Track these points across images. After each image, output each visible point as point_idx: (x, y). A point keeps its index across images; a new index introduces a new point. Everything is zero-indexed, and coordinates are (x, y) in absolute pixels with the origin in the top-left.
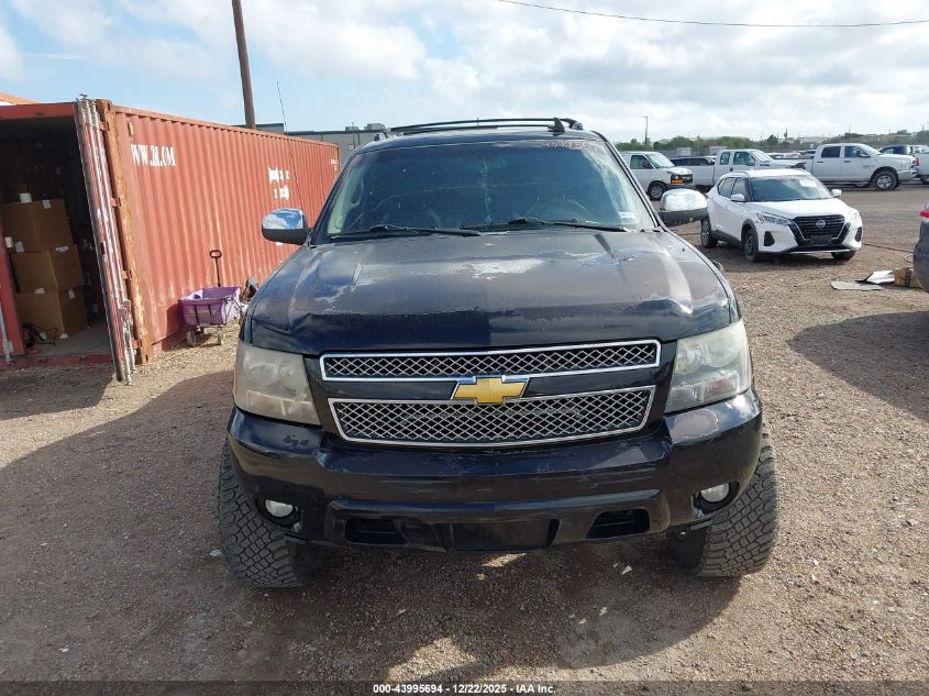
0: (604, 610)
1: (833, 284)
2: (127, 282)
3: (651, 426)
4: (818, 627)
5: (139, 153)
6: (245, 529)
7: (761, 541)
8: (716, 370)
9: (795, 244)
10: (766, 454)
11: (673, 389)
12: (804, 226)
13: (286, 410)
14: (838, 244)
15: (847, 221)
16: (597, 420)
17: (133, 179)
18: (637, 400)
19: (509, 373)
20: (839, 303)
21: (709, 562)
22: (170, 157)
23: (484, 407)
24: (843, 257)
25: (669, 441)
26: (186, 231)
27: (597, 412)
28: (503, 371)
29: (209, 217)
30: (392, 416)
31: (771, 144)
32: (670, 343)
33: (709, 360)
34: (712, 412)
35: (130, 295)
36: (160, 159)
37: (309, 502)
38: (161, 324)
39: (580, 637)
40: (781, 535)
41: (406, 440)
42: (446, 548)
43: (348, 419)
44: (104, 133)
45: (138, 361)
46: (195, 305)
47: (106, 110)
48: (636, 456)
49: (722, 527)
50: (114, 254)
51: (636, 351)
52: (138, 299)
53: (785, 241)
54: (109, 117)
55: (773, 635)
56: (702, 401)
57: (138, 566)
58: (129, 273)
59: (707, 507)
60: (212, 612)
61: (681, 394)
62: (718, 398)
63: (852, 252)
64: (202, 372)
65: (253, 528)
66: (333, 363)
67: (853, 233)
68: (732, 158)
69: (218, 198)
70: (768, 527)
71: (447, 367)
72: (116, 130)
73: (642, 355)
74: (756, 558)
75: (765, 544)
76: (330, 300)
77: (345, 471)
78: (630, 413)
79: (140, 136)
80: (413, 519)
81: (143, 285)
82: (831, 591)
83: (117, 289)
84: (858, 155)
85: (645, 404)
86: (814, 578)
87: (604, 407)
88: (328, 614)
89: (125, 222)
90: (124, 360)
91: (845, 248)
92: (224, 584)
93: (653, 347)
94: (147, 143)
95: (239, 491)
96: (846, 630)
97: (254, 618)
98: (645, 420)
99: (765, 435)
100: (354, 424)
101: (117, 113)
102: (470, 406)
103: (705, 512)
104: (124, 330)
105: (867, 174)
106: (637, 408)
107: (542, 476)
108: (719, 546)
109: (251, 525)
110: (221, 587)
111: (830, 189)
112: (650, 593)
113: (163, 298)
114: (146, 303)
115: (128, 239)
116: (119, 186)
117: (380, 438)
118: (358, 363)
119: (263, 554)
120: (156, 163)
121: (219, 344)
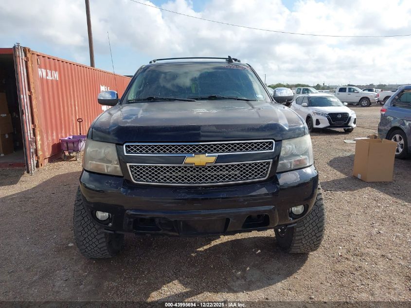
0: (248, 269)
1: (345, 141)
2: (34, 130)
3: (270, 178)
4: (342, 273)
5: (42, 72)
6: (86, 229)
7: (317, 235)
8: (298, 155)
9: (329, 125)
10: (319, 197)
11: (280, 162)
12: (332, 117)
13: (107, 170)
14: (346, 125)
15: (350, 115)
16: (247, 174)
17: (38, 83)
18: (264, 166)
19: (209, 153)
20: (347, 148)
21: (295, 245)
22: (56, 75)
23: (197, 168)
24: (348, 131)
25: (278, 184)
26: (62, 109)
27: (247, 171)
28: (206, 152)
29: (73, 103)
30: (156, 171)
31: (318, 87)
32: (279, 142)
33: (295, 151)
34: (296, 172)
35: (34, 135)
36: (52, 76)
37: (116, 212)
38: (49, 150)
39: (238, 278)
40: (325, 237)
41: (162, 182)
42: (179, 233)
43: (136, 173)
44: (26, 62)
45: (37, 166)
46: (67, 142)
47: (28, 52)
48: (263, 191)
49: (300, 229)
50: (28, 116)
51: (264, 145)
52: (38, 138)
53: (325, 123)
54: (29, 55)
55: (322, 277)
56: (292, 167)
57: (33, 250)
58: (35, 126)
59: (294, 217)
60: (68, 269)
61: (283, 164)
62: (299, 167)
63: (352, 129)
64: (67, 171)
65: (89, 228)
66: (129, 148)
67: (352, 120)
68: (301, 91)
69: (77, 96)
70: (320, 229)
71: (182, 149)
72: (32, 61)
73: (267, 146)
74: (315, 243)
75: (319, 236)
76: (129, 121)
77: (134, 196)
78: (261, 172)
79: (43, 65)
80: (164, 218)
81: (41, 131)
82: (347, 259)
83: (29, 132)
84: (354, 91)
85: (268, 168)
86: (340, 254)
87: (250, 169)
88: (123, 270)
89: (34, 103)
90: (31, 164)
91: (349, 127)
92: (75, 258)
93: (271, 143)
94: (46, 68)
95: (83, 211)
96: (354, 274)
97: (88, 272)
98: (268, 175)
99: (319, 189)
100: (138, 175)
101: (33, 54)
102: (191, 167)
103: (293, 219)
104: (32, 150)
105: (357, 100)
106: (264, 170)
107: (222, 198)
108: (299, 237)
109: (89, 227)
110: (73, 259)
111: (343, 102)
112: (269, 261)
113: (50, 138)
114: (42, 139)
115: (35, 110)
116: (32, 86)
117: (150, 182)
118: (141, 148)
119: (94, 241)
120: (49, 78)
121: (76, 160)
